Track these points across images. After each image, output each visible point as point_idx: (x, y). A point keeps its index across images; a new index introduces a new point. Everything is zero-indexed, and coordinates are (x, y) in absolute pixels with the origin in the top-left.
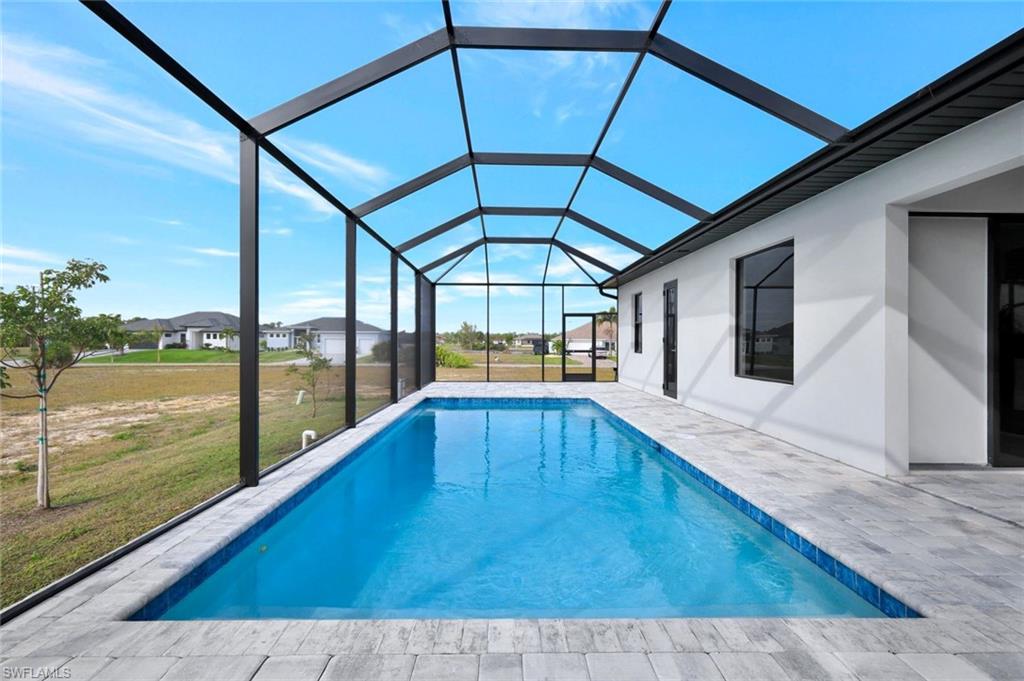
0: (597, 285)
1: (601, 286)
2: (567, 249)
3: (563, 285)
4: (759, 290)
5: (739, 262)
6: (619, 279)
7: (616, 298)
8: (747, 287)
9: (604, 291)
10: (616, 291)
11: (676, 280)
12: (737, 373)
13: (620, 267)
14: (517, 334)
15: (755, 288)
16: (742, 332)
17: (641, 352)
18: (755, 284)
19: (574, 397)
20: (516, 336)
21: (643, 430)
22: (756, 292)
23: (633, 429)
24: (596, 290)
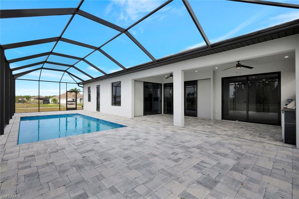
0: (77, 83)
1: (78, 84)
2: (69, 74)
3: (66, 83)
4: (117, 87)
5: (113, 83)
6: (84, 83)
7: (83, 87)
8: (114, 86)
9: (79, 85)
10: (83, 85)
11: (100, 85)
12: (112, 105)
13: (85, 80)
14: (31, 96)
15: (116, 87)
16: (113, 96)
17: (90, 101)
18: (116, 86)
19: (73, 113)
20: (31, 97)
21: (94, 117)
22: (116, 88)
23: (92, 117)
24: (77, 85)
